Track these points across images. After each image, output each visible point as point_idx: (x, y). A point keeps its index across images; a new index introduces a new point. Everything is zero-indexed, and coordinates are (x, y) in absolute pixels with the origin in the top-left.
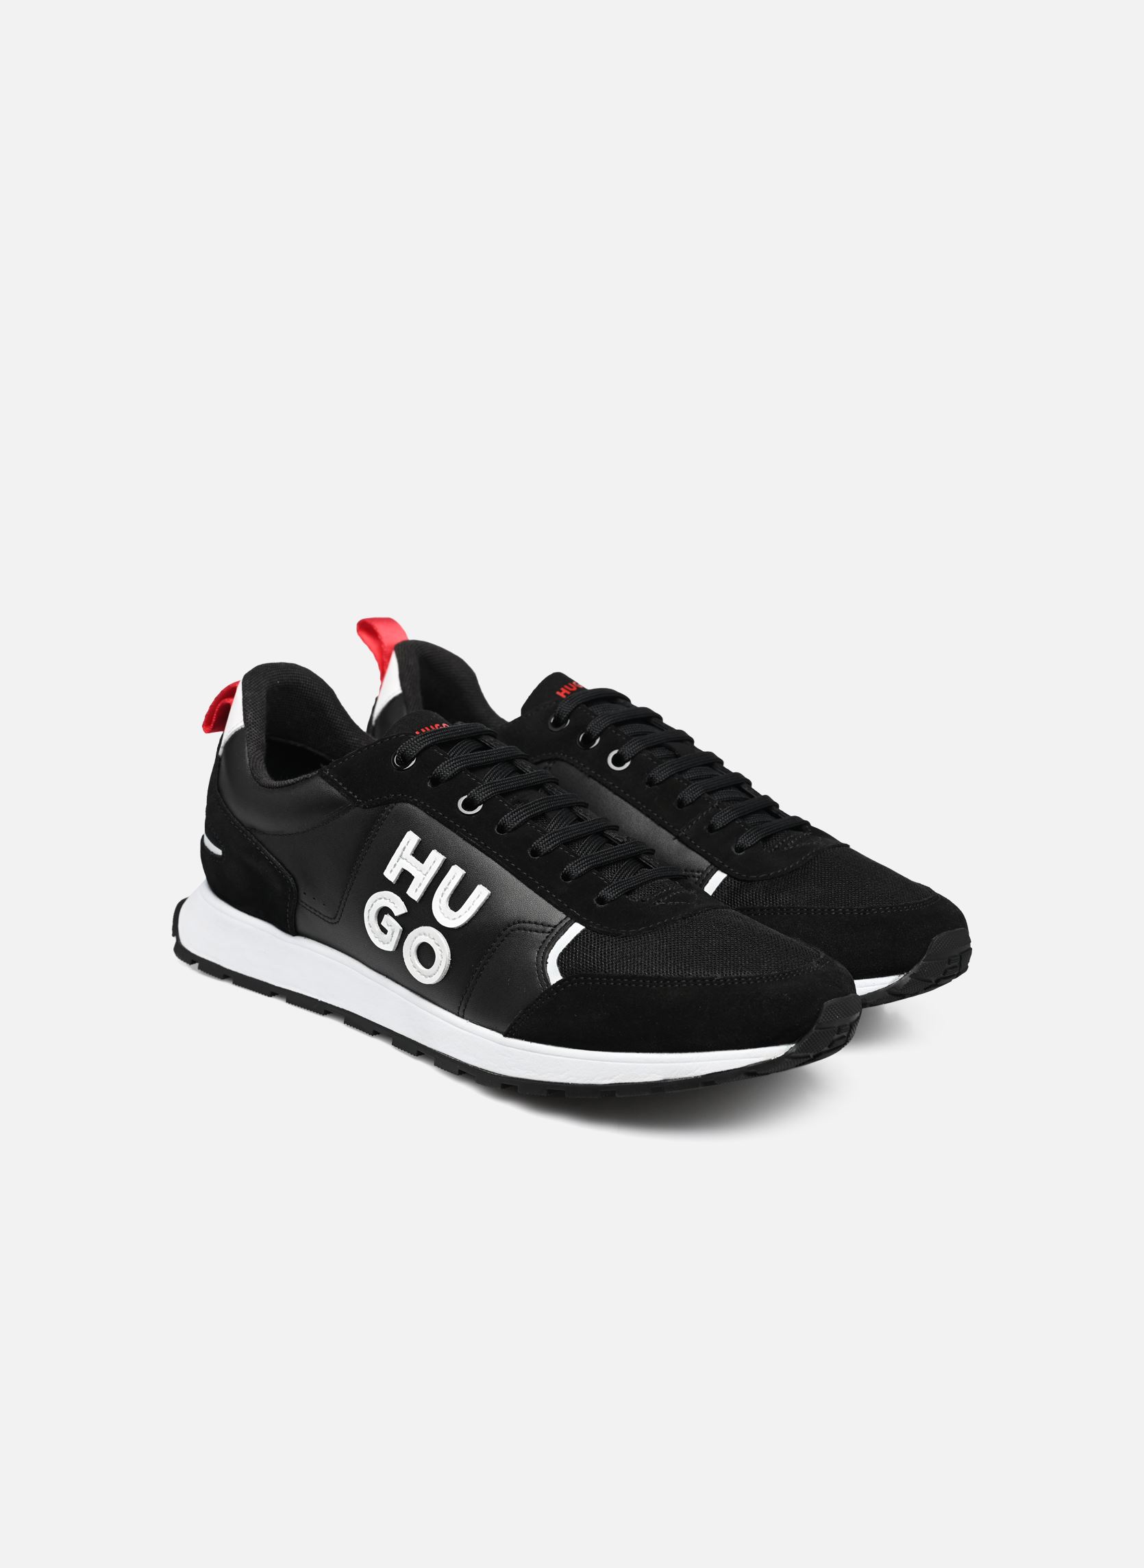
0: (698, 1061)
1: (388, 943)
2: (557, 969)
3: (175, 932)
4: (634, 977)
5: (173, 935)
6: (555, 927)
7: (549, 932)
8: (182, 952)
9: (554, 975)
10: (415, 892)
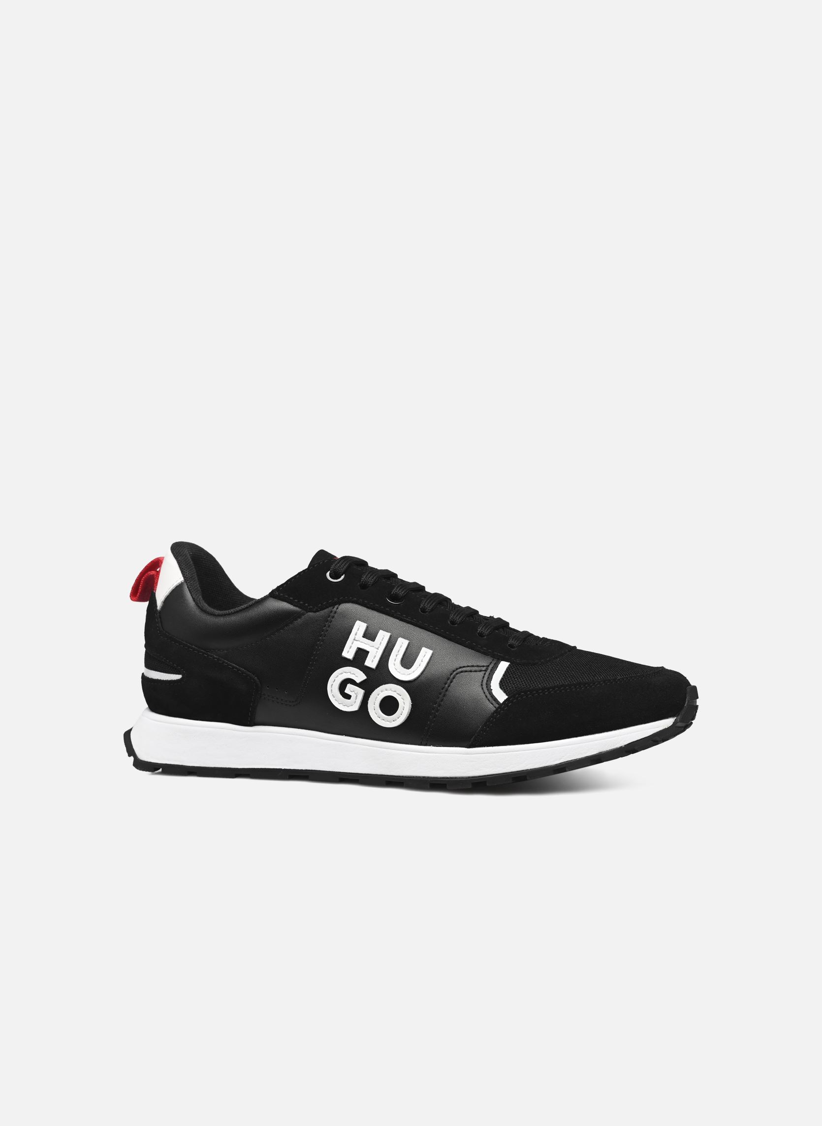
0: (621, 736)
1: (352, 705)
2: (501, 692)
3: (131, 751)
4: (562, 686)
5: (129, 756)
6: (488, 666)
7: (485, 671)
8: (141, 765)
9: (501, 697)
10: (372, 662)
